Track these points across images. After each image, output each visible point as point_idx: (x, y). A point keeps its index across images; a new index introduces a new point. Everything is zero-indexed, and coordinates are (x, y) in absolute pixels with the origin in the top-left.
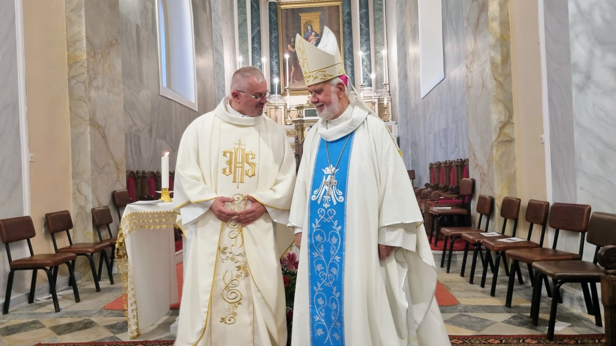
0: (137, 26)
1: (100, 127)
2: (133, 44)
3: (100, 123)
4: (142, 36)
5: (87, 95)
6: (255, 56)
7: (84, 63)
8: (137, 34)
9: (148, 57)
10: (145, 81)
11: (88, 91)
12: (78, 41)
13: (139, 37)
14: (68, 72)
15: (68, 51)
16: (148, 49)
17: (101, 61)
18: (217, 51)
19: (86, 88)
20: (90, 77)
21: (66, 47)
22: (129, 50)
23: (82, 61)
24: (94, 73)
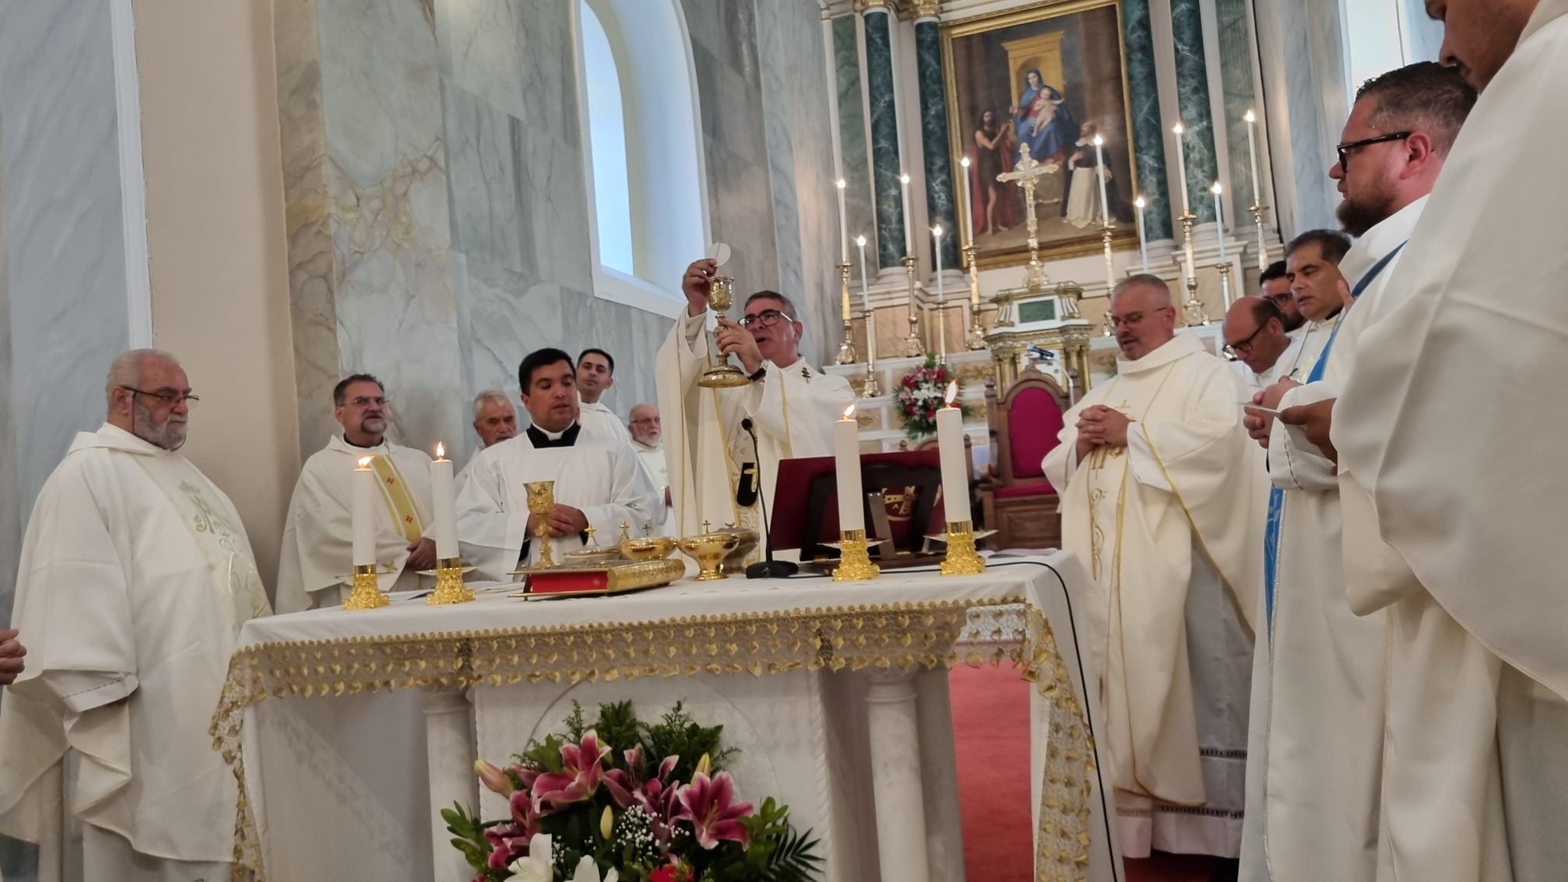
0: (514, 123)
2: (502, 169)
4: (530, 146)
5: (333, 310)
6: (883, 171)
7: (323, 224)
8: (513, 142)
9: (549, 199)
10: (542, 262)
11: (336, 296)
12: (308, 169)
13: (520, 148)
14: (289, 254)
15: (287, 200)
16: (549, 179)
17: (379, 218)
18: (777, 170)
19: (331, 291)
20: (343, 262)
21: (283, 189)
22: (486, 183)
23: (320, 221)
24: (357, 249)
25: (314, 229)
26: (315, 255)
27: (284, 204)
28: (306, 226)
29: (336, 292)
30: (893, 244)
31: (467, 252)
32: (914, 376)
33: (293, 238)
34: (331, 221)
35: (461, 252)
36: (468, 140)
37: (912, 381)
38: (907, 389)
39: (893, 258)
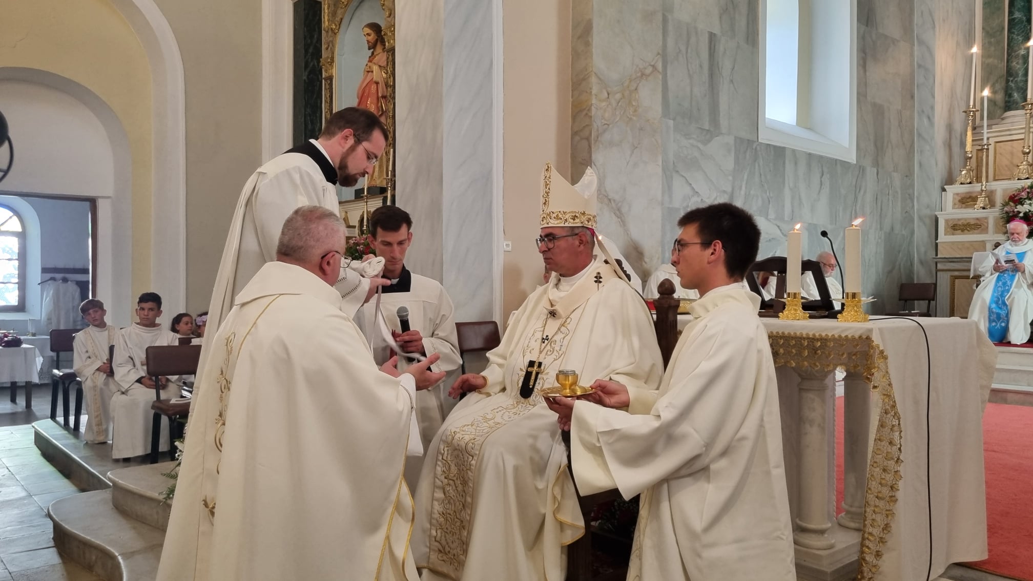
0: (712, 36)
1: (612, 202)
2: (701, 66)
3: (611, 195)
4: (722, 49)
5: (591, 157)
6: (1015, 36)
7: (589, 110)
8: (710, 48)
9: (732, 81)
10: (724, 122)
11: (593, 149)
12: (584, 79)
13: (714, 52)
14: (572, 126)
15: (572, 97)
16: (733, 69)
17: (620, 104)
18: (921, 43)
19: (590, 147)
20: (598, 130)
21: (571, 91)
22: (690, 77)
23: (587, 109)
24: (606, 122)
25: (584, 113)
26: (584, 127)
27: (571, 100)
28: (581, 111)
29: (593, 146)
30: (1018, 92)
31: (674, 119)
32: (1018, 194)
33: (574, 117)
34: (593, 108)
35: (670, 119)
36: (680, 51)
37: (1017, 198)
38: (1012, 204)
39: (1017, 103)
